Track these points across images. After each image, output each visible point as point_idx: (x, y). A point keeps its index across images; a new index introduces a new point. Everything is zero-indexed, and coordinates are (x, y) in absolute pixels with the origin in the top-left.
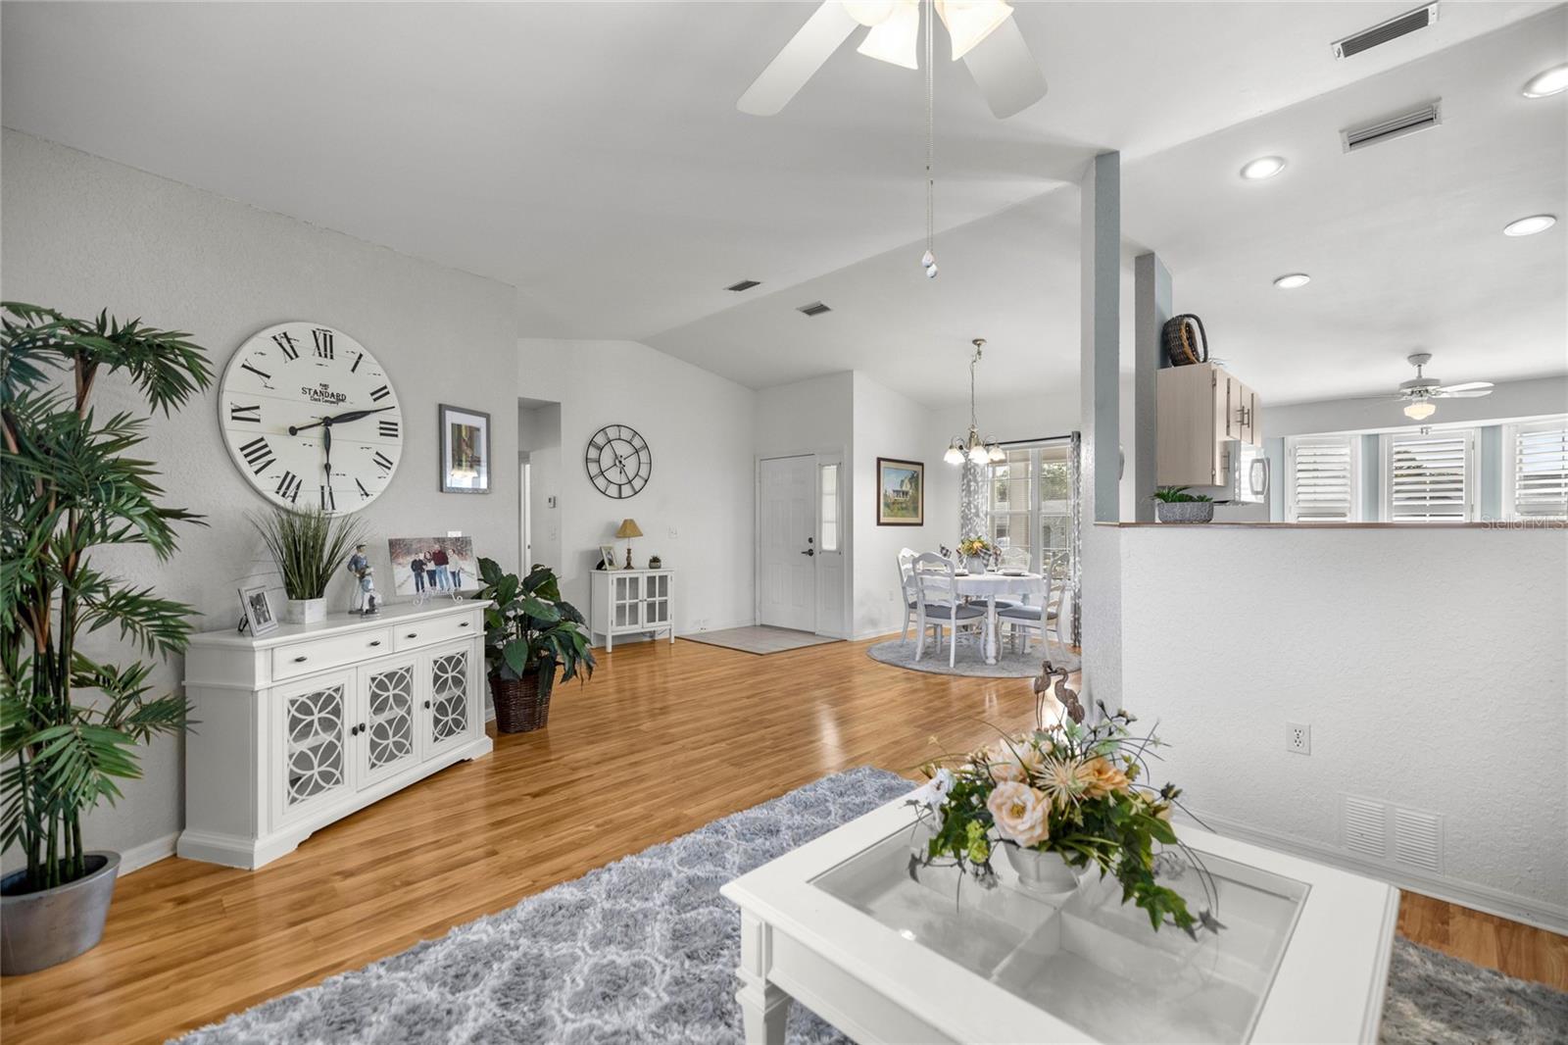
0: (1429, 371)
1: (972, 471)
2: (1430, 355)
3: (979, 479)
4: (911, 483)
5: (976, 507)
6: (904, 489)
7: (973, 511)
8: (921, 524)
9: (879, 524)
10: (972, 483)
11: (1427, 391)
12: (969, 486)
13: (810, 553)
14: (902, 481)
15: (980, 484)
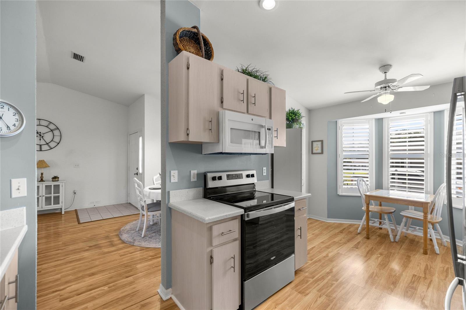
0: (389, 76)
2: (391, 65)
11: (389, 86)
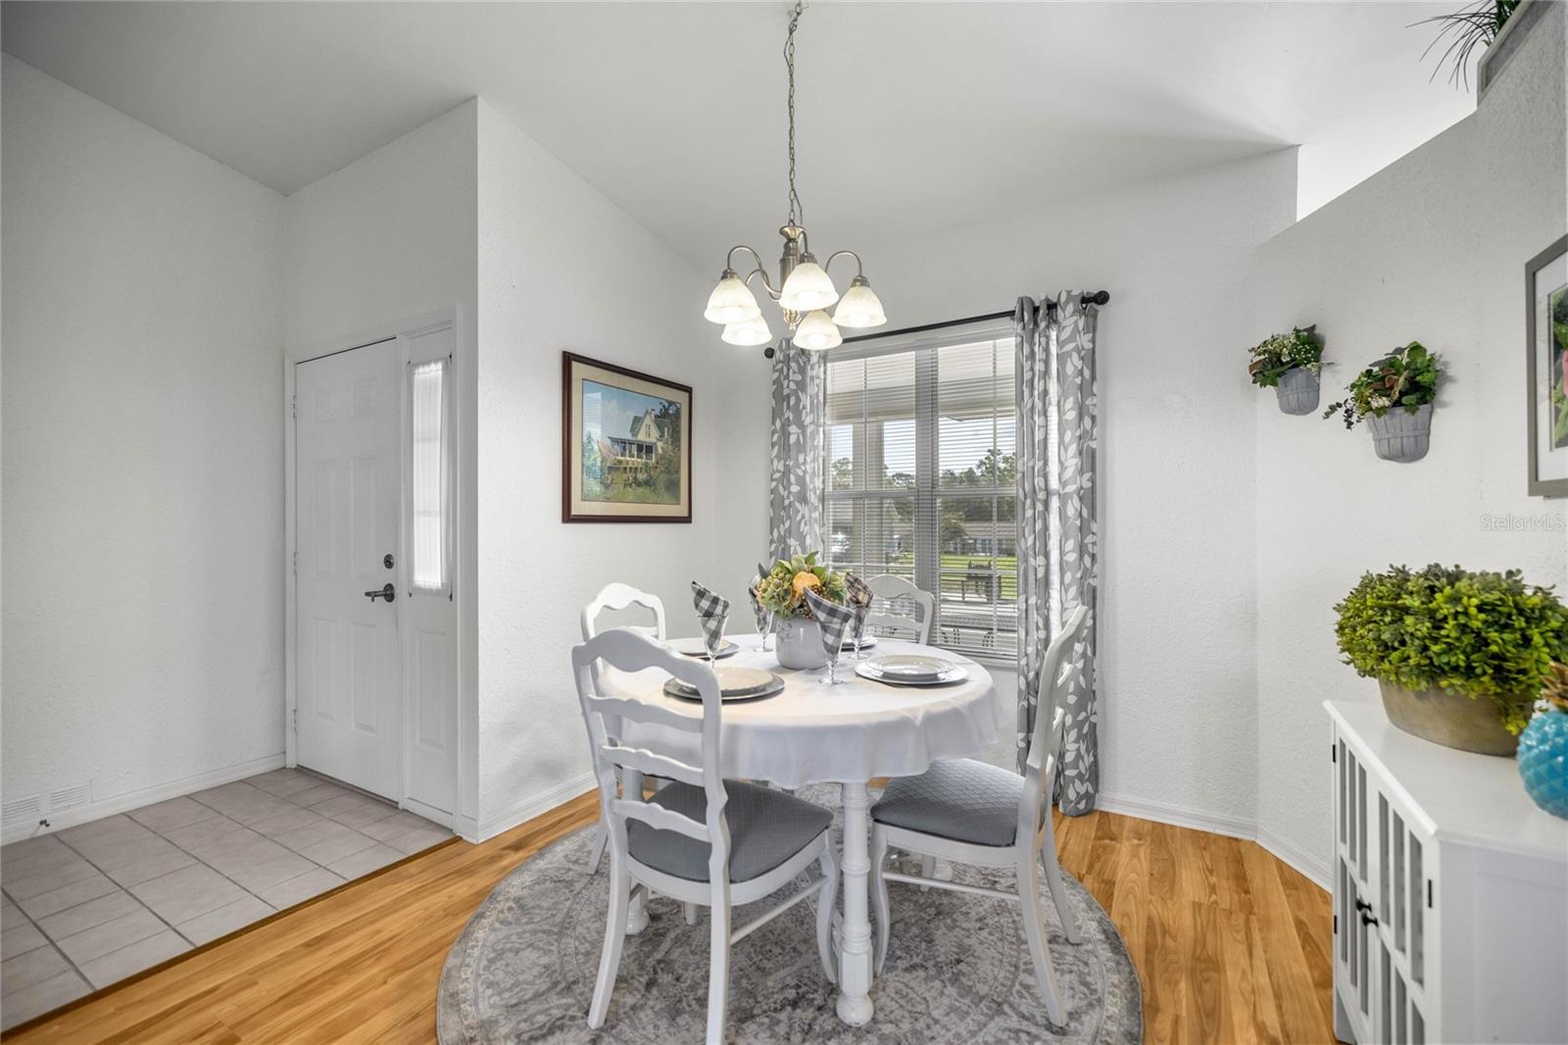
1: (792, 401)
3: (808, 420)
4: (660, 428)
5: (801, 481)
6: (642, 437)
7: (795, 489)
8: (687, 520)
9: (568, 517)
10: (793, 429)
12: (786, 435)
13: (389, 593)
14: (637, 420)
15: (809, 430)
